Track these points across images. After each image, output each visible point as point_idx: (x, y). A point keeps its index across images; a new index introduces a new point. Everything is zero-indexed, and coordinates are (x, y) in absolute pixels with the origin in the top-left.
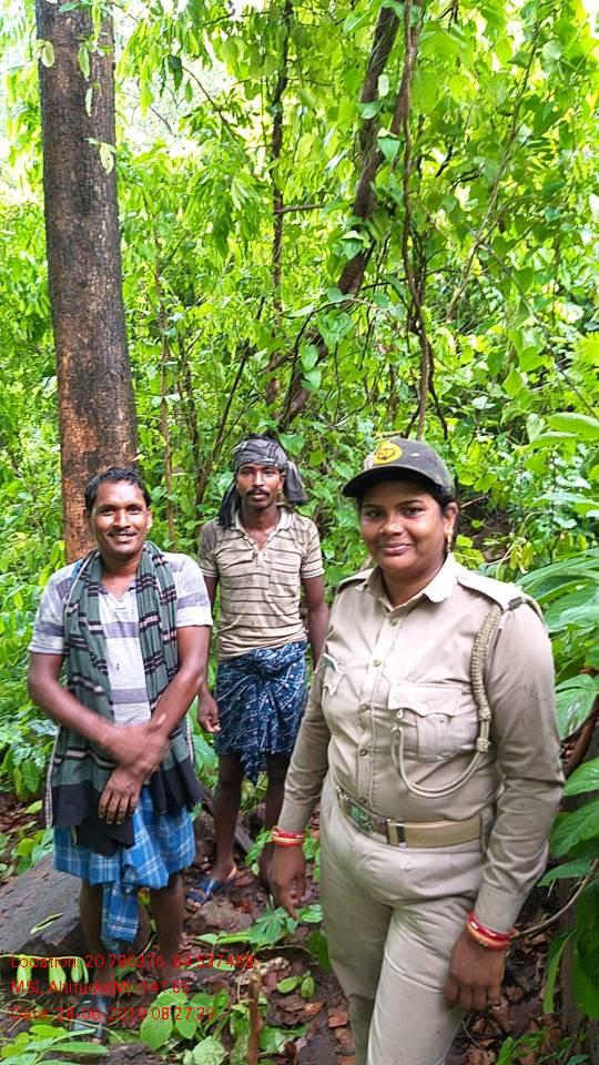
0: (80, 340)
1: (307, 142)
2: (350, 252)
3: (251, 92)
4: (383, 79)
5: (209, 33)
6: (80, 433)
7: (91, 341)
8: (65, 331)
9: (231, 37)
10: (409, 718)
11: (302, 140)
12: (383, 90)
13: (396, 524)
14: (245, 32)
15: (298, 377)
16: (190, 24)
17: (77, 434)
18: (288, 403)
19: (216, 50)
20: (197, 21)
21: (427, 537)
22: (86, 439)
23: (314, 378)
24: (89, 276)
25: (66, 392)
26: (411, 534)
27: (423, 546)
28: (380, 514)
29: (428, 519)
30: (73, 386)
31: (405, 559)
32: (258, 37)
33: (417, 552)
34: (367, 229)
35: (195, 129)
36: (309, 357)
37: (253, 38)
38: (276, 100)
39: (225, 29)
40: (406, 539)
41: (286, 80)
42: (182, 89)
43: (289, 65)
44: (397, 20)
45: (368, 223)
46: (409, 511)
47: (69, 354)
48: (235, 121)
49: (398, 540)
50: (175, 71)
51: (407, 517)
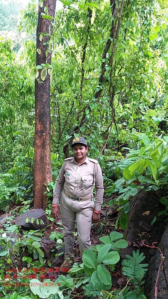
0: (41, 107)
1: (91, 58)
2: (98, 90)
3: (78, 46)
4: (107, 53)
5: (70, 32)
6: (40, 126)
7: (43, 107)
8: (38, 105)
9: (75, 33)
10: (85, 181)
11: (90, 58)
12: (107, 56)
13: (79, 151)
14: (78, 32)
15: (85, 116)
16: (66, 30)
17: (39, 126)
18: (82, 121)
19: (71, 36)
20: (67, 30)
21: (84, 153)
22: (41, 127)
23: (88, 117)
24: (44, 94)
25: (37, 117)
26: (81, 153)
27: (83, 155)
28: (77, 149)
29: (84, 150)
30: (39, 116)
31: (80, 157)
32: (81, 34)
33: (82, 155)
34: (102, 85)
35: (65, 53)
36: (87, 112)
37: (80, 34)
38: (84, 48)
39: (74, 31)
40: (80, 153)
41: (87, 44)
42: (63, 45)
43: (88, 40)
44: (111, 42)
45: (102, 84)
46: (81, 149)
47: (39, 110)
48: (74, 52)
49: (79, 154)
50: (62, 42)
51: (81, 150)
